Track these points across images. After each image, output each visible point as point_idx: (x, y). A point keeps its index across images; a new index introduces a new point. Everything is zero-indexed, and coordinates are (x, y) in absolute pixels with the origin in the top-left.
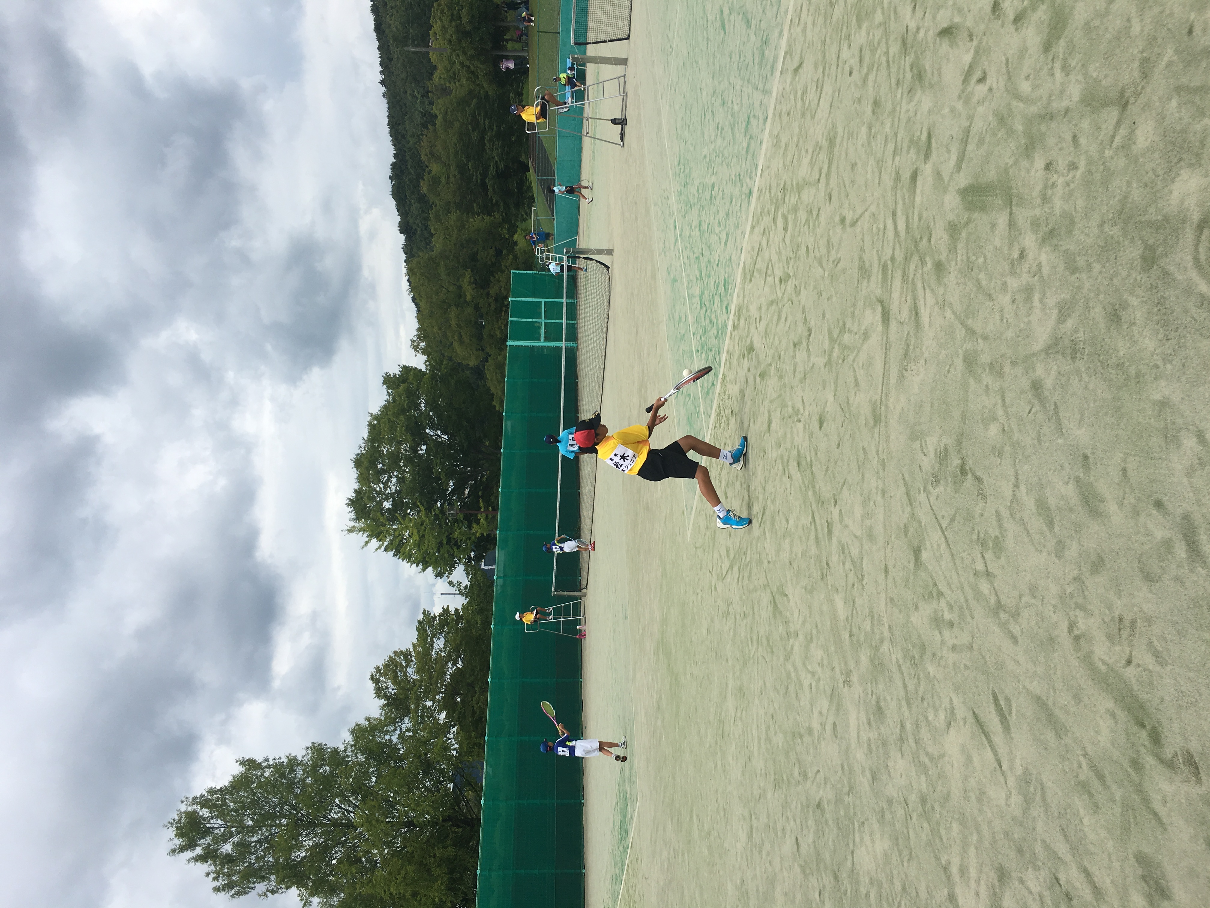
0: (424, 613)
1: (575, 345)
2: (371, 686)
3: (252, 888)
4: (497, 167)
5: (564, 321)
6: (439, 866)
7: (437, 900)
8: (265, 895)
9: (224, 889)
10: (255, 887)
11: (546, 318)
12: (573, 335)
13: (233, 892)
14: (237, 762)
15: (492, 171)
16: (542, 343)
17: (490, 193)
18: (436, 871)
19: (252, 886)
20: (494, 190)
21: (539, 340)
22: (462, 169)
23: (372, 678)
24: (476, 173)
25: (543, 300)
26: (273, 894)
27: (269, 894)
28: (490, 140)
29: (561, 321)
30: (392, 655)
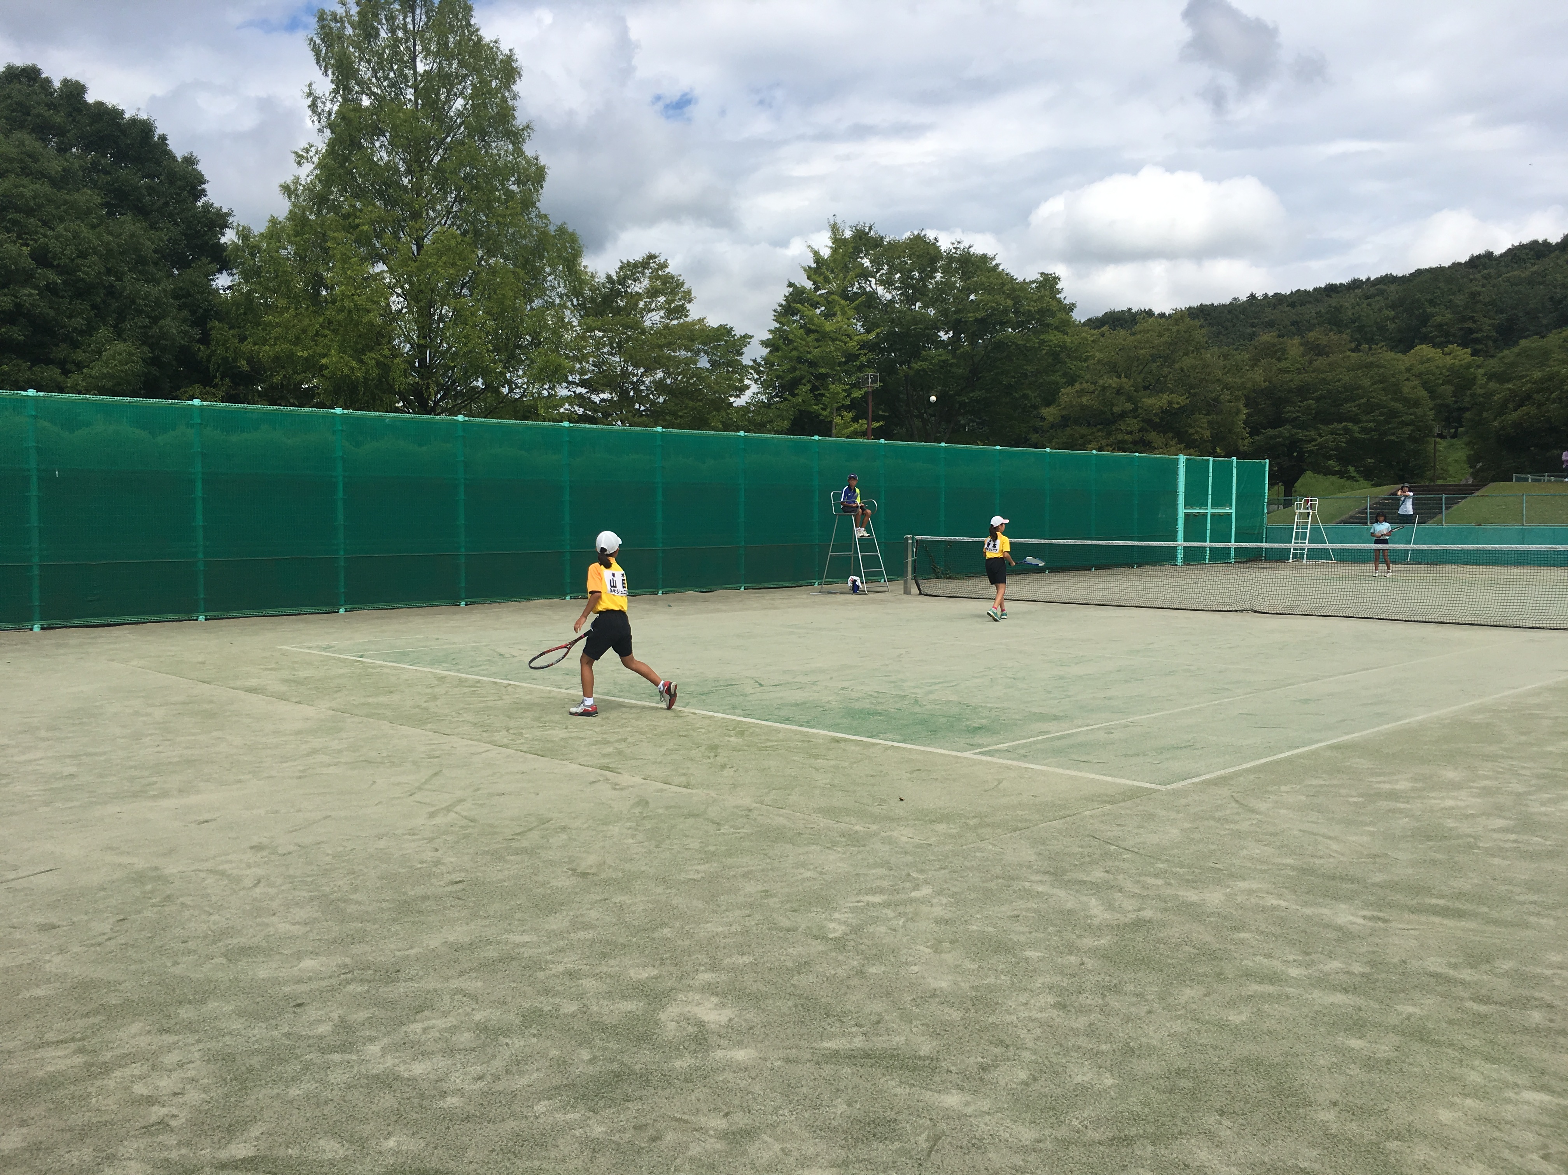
0: (746, 336)
1: (1180, 561)
2: (637, 256)
3: (326, 71)
4: (1310, 442)
5: (1208, 544)
6: (378, 364)
7: (324, 361)
8: (310, 94)
9: (323, 27)
10: (327, 75)
11: (1213, 515)
12: (1193, 557)
13: (318, 41)
14: (510, 50)
15: (1301, 434)
16: (1182, 511)
17: (1270, 432)
18: (370, 358)
19: (330, 72)
20: (1276, 437)
21: (1186, 505)
22: (1303, 391)
23: (651, 257)
24: (1298, 411)
25: (1233, 510)
26: (309, 106)
27: (309, 101)
28: (1347, 430)
29: (1208, 539)
30: (686, 287)
